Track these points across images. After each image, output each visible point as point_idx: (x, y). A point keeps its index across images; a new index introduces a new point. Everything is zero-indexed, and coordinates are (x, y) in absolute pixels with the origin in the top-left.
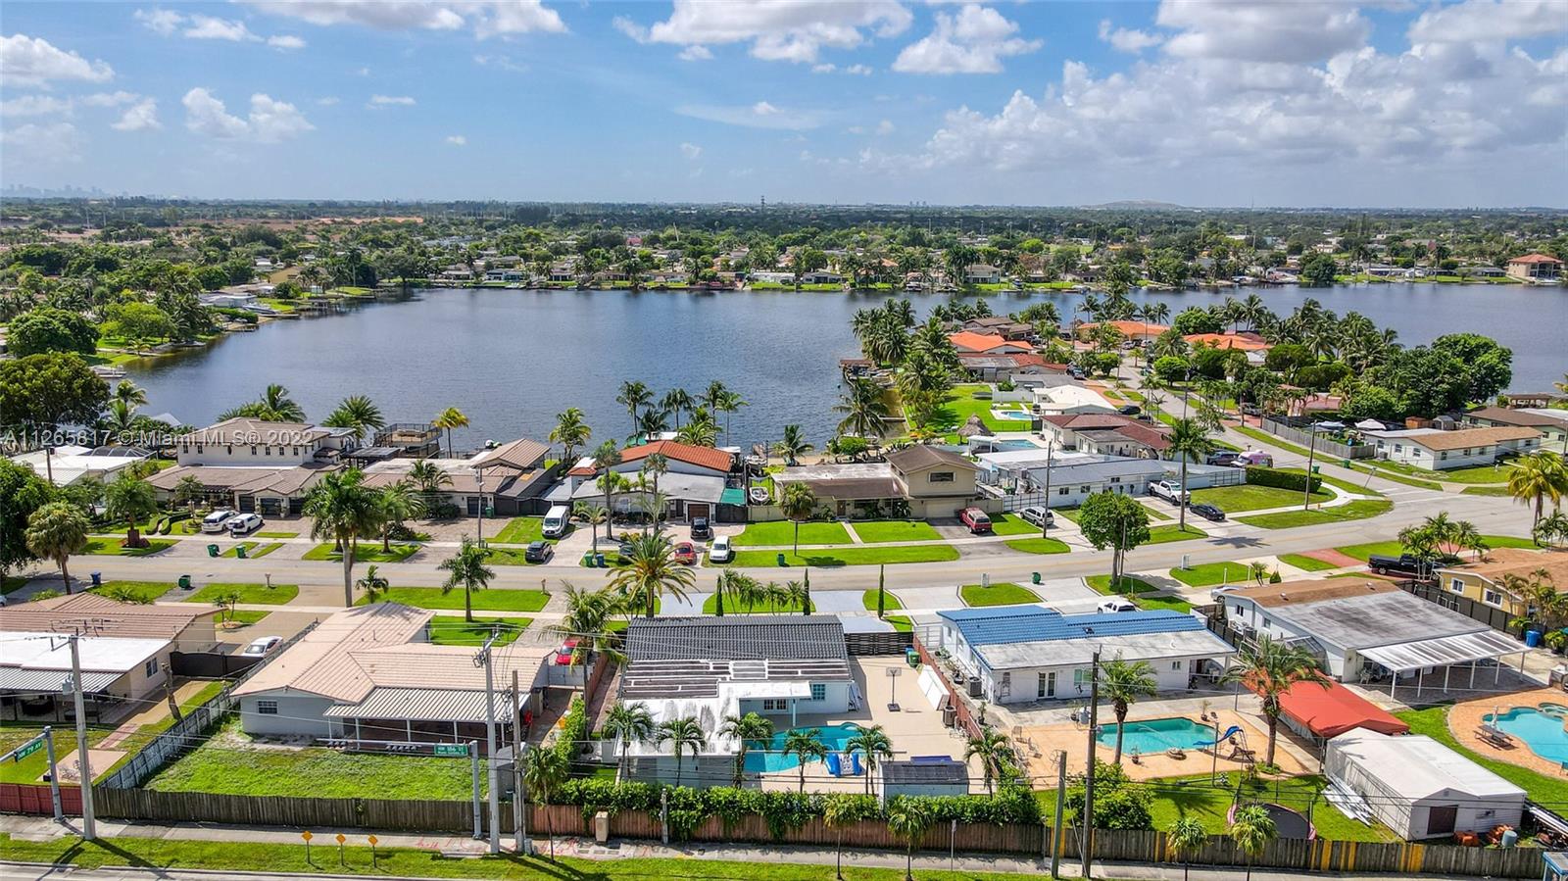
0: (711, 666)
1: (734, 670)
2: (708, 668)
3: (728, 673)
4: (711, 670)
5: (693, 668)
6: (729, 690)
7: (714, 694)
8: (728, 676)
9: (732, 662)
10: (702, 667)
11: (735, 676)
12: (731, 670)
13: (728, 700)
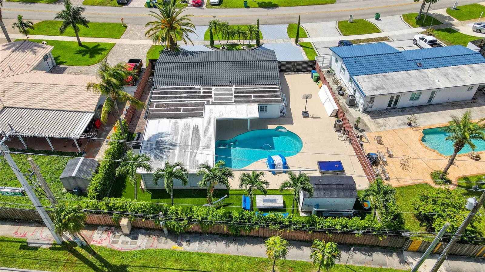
0: (202, 91)
1: (215, 94)
2: (199, 92)
3: (211, 97)
4: (202, 94)
5: (191, 92)
6: (211, 110)
7: (201, 115)
8: (210, 100)
9: (214, 88)
10: (195, 92)
11: (215, 99)
12: (213, 95)
13: (210, 120)
